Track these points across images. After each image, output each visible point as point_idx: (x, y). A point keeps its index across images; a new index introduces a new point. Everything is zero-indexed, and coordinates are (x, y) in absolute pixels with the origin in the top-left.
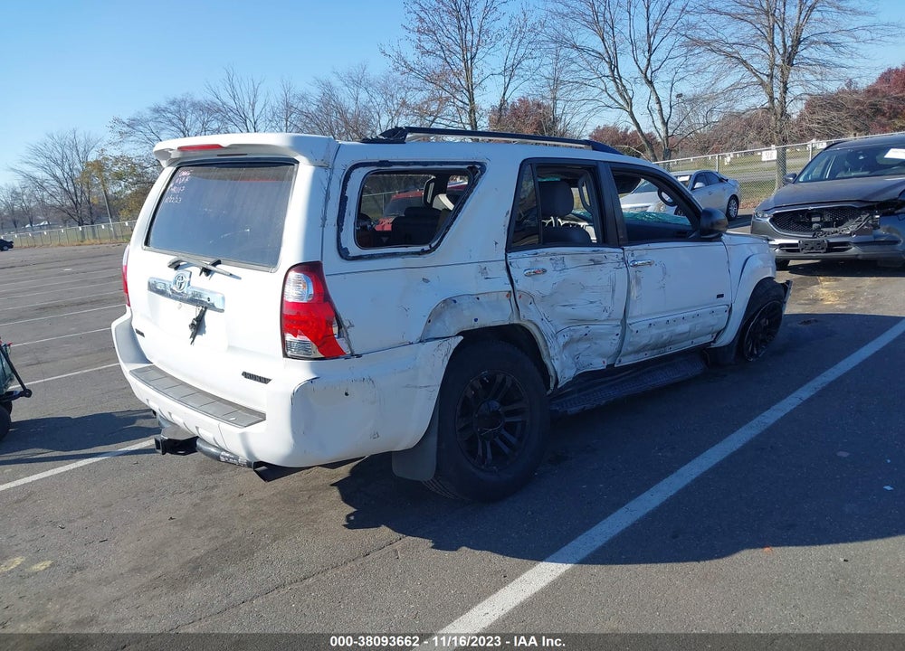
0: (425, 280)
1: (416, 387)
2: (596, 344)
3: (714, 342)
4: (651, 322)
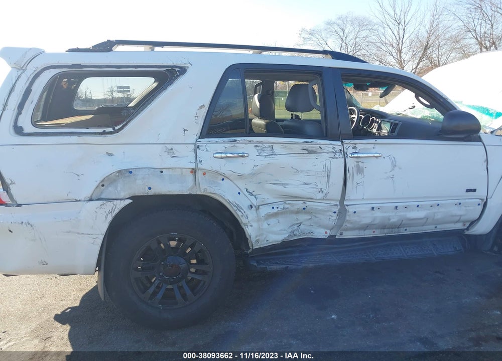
0: (110, 155)
1: (78, 233)
2: (316, 217)
3: (468, 229)
4: (373, 206)
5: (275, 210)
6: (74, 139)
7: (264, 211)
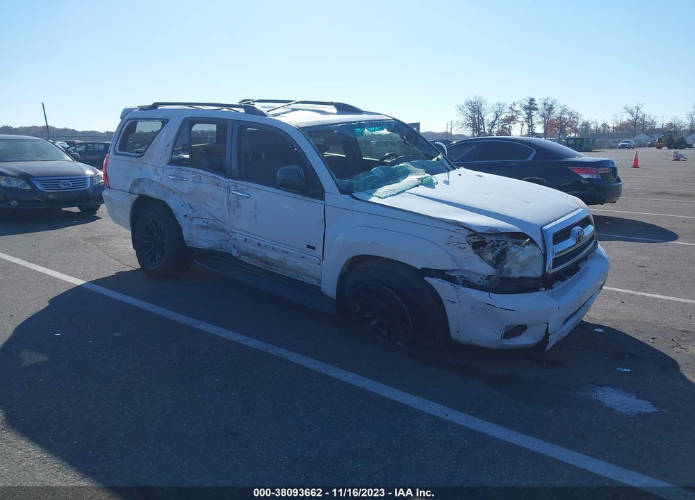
4: (246, 237)
5: (205, 224)
6: (127, 158)
7: (196, 222)
